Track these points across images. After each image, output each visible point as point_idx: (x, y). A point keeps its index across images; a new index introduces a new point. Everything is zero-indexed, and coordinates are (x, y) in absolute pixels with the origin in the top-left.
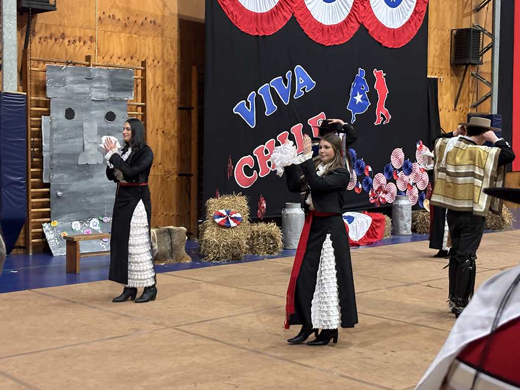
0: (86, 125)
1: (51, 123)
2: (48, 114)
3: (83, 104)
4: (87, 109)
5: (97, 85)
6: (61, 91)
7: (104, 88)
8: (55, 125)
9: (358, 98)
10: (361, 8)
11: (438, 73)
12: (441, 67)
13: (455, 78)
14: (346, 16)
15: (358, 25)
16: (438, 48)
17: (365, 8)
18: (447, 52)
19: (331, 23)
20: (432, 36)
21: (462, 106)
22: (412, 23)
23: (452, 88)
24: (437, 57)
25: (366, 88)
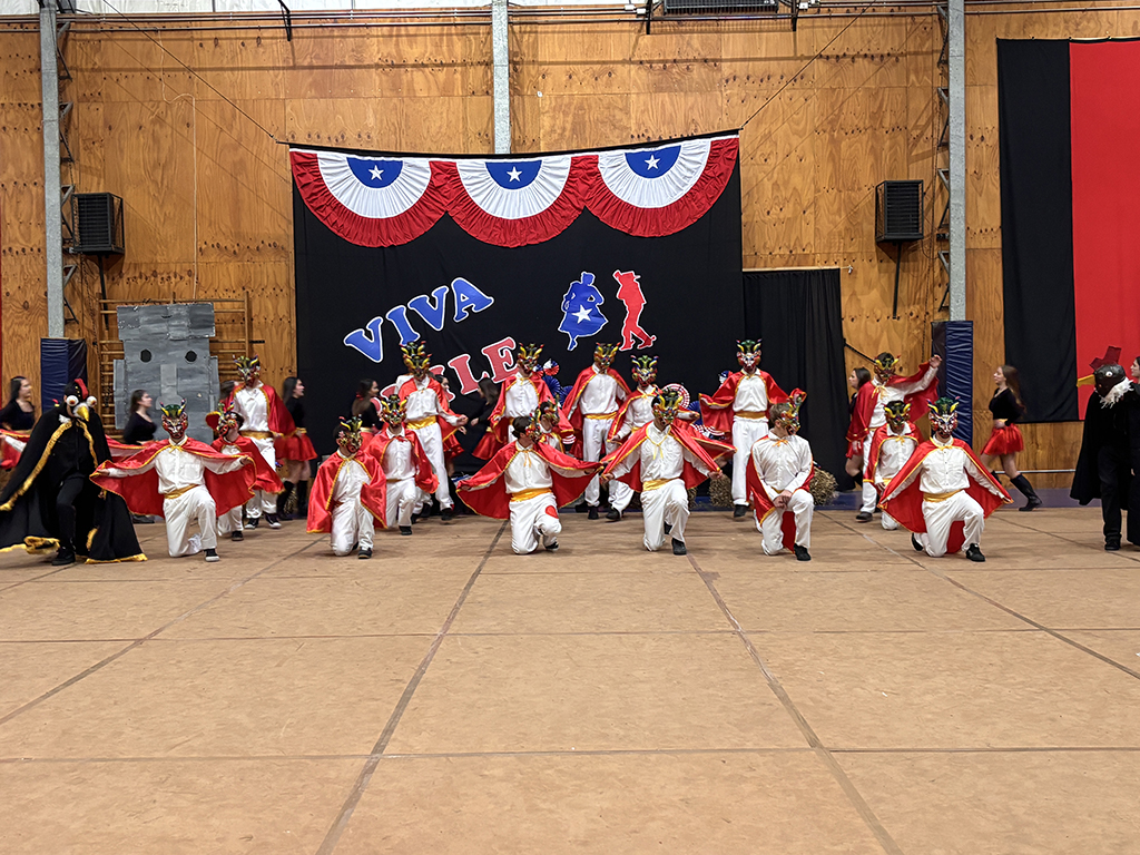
0: (163, 367)
1: (125, 366)
2: (122, 357)
3: (160, 345)
4: (164, 350)
5: (176, 323)
6: (135, 332)
7: (183, 325)
8: (129, 368)
9: (583, 315)
10: (582, 187)
11: (842, 261)
12: (850, 250)
13: (893, 265)
14: (552, 203)
15: (577, 213)
16: (841, 220)
17: (591, 187)
18: (865, 225)
19: (521, 216)
20: (822, 202)
21: (915, 309)
22: (699, 195)
23: (886, 282)
24: (840, 235)
25: (599, 300)
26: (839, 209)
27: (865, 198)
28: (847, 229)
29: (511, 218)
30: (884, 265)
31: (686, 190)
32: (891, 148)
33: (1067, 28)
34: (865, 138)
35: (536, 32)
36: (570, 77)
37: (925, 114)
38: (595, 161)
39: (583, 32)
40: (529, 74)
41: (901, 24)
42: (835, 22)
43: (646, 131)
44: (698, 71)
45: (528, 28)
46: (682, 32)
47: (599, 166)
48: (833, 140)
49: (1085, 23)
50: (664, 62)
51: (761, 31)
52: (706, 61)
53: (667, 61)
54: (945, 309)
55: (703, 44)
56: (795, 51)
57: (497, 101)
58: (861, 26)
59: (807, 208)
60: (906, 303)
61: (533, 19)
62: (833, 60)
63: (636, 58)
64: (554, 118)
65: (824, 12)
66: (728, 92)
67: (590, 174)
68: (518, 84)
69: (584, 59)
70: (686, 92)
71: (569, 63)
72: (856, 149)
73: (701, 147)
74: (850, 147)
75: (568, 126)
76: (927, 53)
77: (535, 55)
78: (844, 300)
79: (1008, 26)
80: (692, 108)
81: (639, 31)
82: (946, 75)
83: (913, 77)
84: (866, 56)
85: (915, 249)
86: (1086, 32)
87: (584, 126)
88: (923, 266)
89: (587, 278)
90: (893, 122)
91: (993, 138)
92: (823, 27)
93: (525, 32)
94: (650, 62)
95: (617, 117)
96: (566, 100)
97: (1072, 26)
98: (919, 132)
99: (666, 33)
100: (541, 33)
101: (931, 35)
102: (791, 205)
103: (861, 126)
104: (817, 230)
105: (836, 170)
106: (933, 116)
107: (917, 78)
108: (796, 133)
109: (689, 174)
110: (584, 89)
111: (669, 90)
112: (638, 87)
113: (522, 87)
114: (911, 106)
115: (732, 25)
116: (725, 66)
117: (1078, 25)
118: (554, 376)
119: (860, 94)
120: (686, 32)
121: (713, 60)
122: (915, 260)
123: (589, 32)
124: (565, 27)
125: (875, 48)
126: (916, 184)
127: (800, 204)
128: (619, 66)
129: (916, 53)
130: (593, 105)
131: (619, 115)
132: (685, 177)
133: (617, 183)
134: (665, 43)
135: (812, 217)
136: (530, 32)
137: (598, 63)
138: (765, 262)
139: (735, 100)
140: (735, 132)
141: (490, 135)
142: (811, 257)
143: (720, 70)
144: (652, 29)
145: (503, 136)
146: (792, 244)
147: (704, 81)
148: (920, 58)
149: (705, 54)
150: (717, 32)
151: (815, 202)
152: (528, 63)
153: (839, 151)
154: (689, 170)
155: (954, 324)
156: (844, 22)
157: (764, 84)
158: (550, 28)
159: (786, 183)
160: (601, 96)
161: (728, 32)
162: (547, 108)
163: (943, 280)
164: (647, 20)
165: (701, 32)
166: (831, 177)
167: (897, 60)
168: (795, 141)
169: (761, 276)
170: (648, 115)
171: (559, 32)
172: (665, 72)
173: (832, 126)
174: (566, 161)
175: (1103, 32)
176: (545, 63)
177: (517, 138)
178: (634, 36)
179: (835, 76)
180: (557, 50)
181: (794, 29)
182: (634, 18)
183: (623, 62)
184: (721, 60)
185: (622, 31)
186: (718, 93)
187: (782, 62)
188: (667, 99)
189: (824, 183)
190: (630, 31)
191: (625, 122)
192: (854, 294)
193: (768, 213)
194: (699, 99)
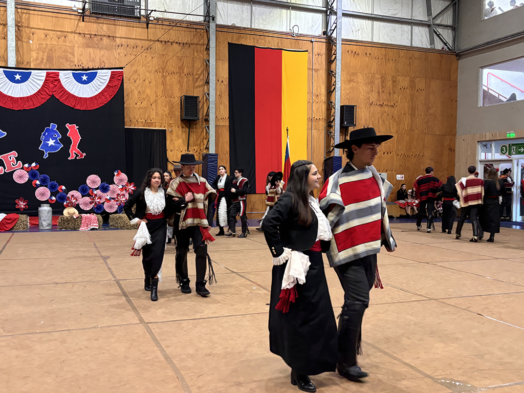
9: (51, 142)
10: (51, 86)
11: (167, 126)
12: (170, 122)
13: (187, 130)
14: (36, 91)
15: (49, 97)
16: (167, 110)
17: (56, 86)
18: (176, 112)
19: (21, 96)
20: (159, 101)
21: (196, 148)
22: (106, 94)
23: (185, 136)
24: (166, 115)
25: (59, 136)
26: (166, 105)
27: (176, 101)
28: (169, 113)
29: (16, 96)
30: (184, 129)
31: (100, 91)
32: (186, 82)
33: (254, 41)
34: (176, 77)
35: (29, 14)
36: (46, 36)
37: (200, 69)
38: (58, 75)
39: (52, 17)
40: (25, 31)
41: (191, 31)
42: (164, 27)
43: (82, 64)
44: (106, 41)
45: (25, 11)
46: (98, 23)
47: (60, 77)
48: (163, 76)
49: (260, 40)
50: (91, 35)
51: (133, 27)
52: (109, 36)
53: (92, 35)
54: (207, 148)
55: (108, 29)
56: (148, 37)
57: (9, 43)
58: (175, 30)
59: (153, 103)
60: (192, 145)
61: (28, 7)
62: (163, 43)
63: (77, 32)
64: (37, 53)
65: (160, 22)
66: (119, 51)
67: (55, 80)
68: (20, 36)
69: (53, 29)
70: (100, 49)
71: (46, 30)
72: (173, 80)
73: (107, 73)
74: (170, 80)
75: (45, 58)
76: (201, 45)
77: (29, 24)
78: (168, 142)
79: (232, 38)
80: (103, 56)
81: (79, 20)
82: (208, 54)
83: (196, 54)
84: (177, 43)
85: (196, 124)
86: (261, 44)
87: (53, 58)
88: (199, 131)
89: (53, 126)
90: (188, 71)
91: (226, 82)
92: (159, 28)
93: (24, 13)
94: (84, 34)
95: (69, 56)
96: (44, 46)
97: (256, 41)
98: (198, 76)
99: (92, 22)
100: (32, 14)
101: (203, 37)
102: (146, 101)
103: (175, 72)
104: (156, 113)
105: (165, 88)
106: (203, 70)
107: (197, 54)
108: (148, 71)
109: (101, 84)
110: (52, 41)
111: (93, 47)
112: (78, 44)
113: (22, 37)
114: (195, 65)
115: (121, 23)
116: (118, 40)
117: (258, 41)
118: (37, 170)
119: (174, 58)
120: (100, 23)
121: (112, 37)
122: (196, 128)
123: (55, 17)
124: (44, 13)
125: (181, 40)
126: (197, 98)
127: (150, 101)
128: (70, 34)
129: (197, 44)
130: (57, 50)
131: (69, 55)
132: (99, 85)
133: (68, 85)
134: (91, 26)
135: (155, 107)
136: (26, 13)
137: (59, 31)
138: (135, 124)
139: (122, 55)
140: (122, 68)
141: (5, 57)
142: (154, 124)
143: (115, 41)
144: (85, 20)
145: (12, 59)
146: (146, 118)
147: (108, 44)
148: (199, 46)
149: (108, 34)
150: (114, 25)
151: (156, 101)
152: (25, 27)
153: (166, 81)
154: (101, 82)
155: (211, 155)
156: (168, 27)
157: (135, 50)
158: (36, 13)
159: (144, 92)
160: (61, 46)
161: (119, 25)
162: (34, 49)
163: (207, 137)
164: (83, 15)
165: (107, 24)
166: (162, 91)
167: (190, 46)
168: (148, 75)
169: (133, 130)
170: (84, 57)
171: (41, 15)
172: (91, 39)
173: (163, 70)
174: (44, 73)
175: (266, 45)
176: (33, 28)
177: (19, 60)
178: (77, 22)
179: (164, 49)
180: (40, 23)
181: (148, 28)
182: (76, 13)
183: (72, 32)
184: (116, 37)
185: (71, 19)
186: (115, 51)
187: (142, 41)
188: (92, 51)
189: (160, 93)
190: (75, 19)
191: (72, 59)
192: (172, 140)
193: (136, 104)
194: (106, 53)
